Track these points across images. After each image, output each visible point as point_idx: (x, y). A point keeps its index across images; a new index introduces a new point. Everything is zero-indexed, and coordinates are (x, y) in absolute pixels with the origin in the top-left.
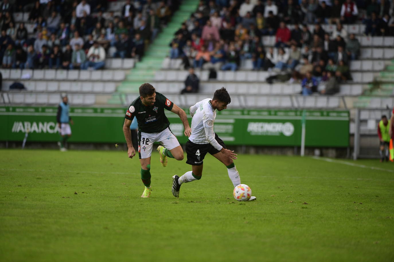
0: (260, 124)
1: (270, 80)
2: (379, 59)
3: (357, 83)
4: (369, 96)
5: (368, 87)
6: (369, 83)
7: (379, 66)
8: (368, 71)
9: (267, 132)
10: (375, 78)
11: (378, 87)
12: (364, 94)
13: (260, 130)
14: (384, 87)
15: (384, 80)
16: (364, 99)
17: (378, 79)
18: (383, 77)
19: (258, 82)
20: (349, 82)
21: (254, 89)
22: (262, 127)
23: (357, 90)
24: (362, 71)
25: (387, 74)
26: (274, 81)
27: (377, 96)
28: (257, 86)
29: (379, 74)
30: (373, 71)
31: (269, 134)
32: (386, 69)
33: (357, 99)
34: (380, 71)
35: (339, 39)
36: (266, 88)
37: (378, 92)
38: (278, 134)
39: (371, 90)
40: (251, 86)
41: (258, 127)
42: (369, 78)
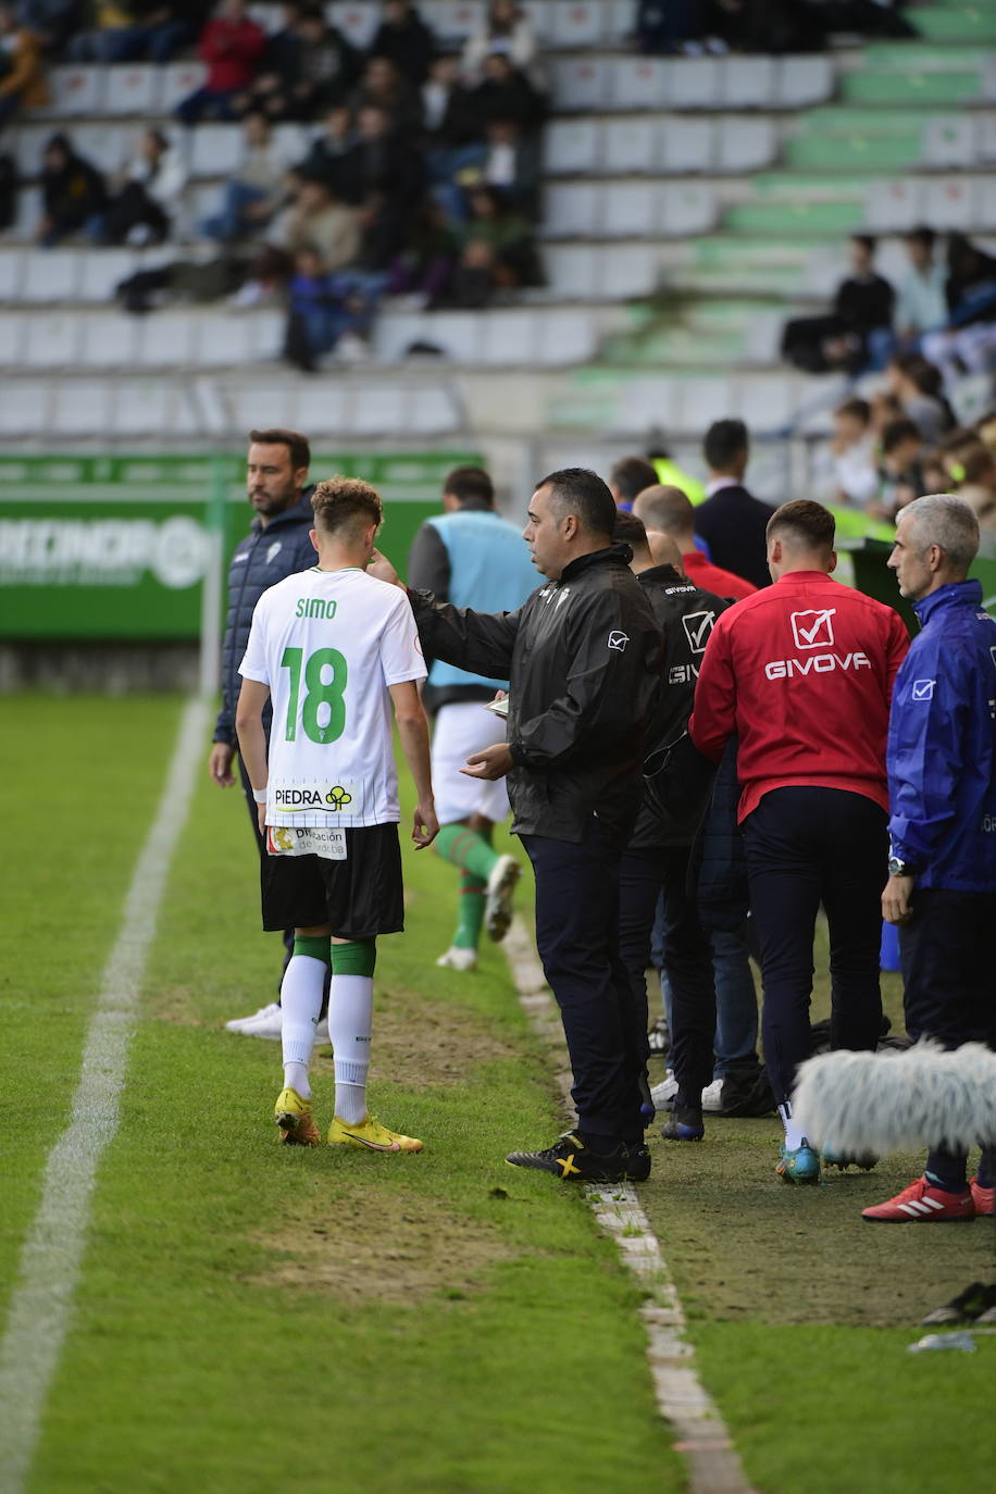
0: (43, 530)
1: (137, 295)
2: (691, 174)
3: (573, 302)
4: (628, 366)
5: (627, 319)
6: (633, 301)
7: (689, 209)
8: (632, 238)
9: (77, 567)
10: (663, 272)
11: (677, 323)
12: (601, 358)
13: (40, 558)
14: (705, 317)
15: (708, 281)
16: (605, 384)
17: (683, 280)
18: (706, 267)
19: (78, 305)
20: (533, 295)
21: (51, 343)
22: (50, 544)
23: (568, 335)
24: (601, 240)
25: (726, 251)
26: (158, 297)
27: (665, 367)
28: (69, 323)
29: (687, 254)
30: (658, 238)
31: (85, 579)
32: (723, 226)
33: (565, 386)
34: (692, 236)
35: (497, 69)
36: (114, 338)
37: (675, 345)
38: (129, 580)
39: (640, 337)
40: (41, 325)
41: (29, 543)
42: (632, 272)
